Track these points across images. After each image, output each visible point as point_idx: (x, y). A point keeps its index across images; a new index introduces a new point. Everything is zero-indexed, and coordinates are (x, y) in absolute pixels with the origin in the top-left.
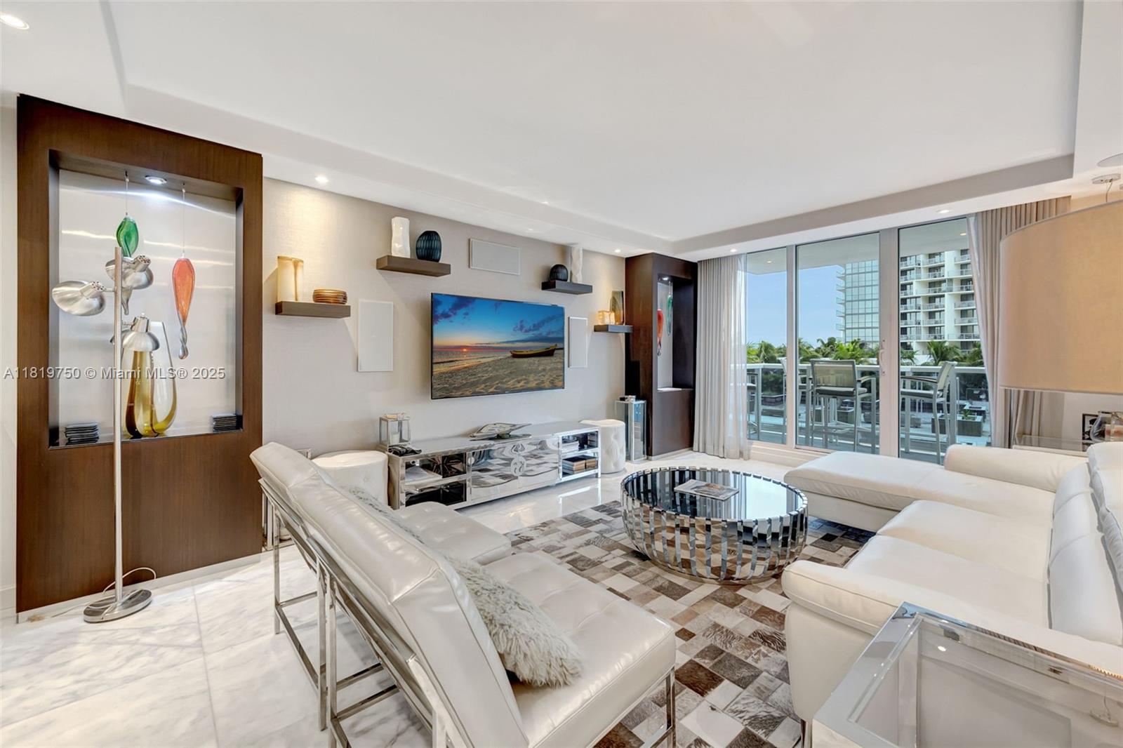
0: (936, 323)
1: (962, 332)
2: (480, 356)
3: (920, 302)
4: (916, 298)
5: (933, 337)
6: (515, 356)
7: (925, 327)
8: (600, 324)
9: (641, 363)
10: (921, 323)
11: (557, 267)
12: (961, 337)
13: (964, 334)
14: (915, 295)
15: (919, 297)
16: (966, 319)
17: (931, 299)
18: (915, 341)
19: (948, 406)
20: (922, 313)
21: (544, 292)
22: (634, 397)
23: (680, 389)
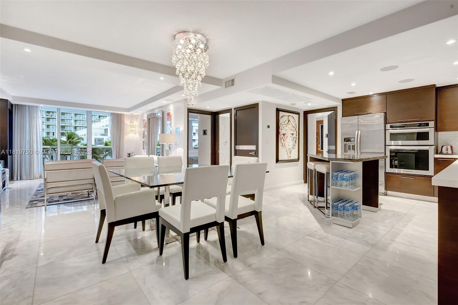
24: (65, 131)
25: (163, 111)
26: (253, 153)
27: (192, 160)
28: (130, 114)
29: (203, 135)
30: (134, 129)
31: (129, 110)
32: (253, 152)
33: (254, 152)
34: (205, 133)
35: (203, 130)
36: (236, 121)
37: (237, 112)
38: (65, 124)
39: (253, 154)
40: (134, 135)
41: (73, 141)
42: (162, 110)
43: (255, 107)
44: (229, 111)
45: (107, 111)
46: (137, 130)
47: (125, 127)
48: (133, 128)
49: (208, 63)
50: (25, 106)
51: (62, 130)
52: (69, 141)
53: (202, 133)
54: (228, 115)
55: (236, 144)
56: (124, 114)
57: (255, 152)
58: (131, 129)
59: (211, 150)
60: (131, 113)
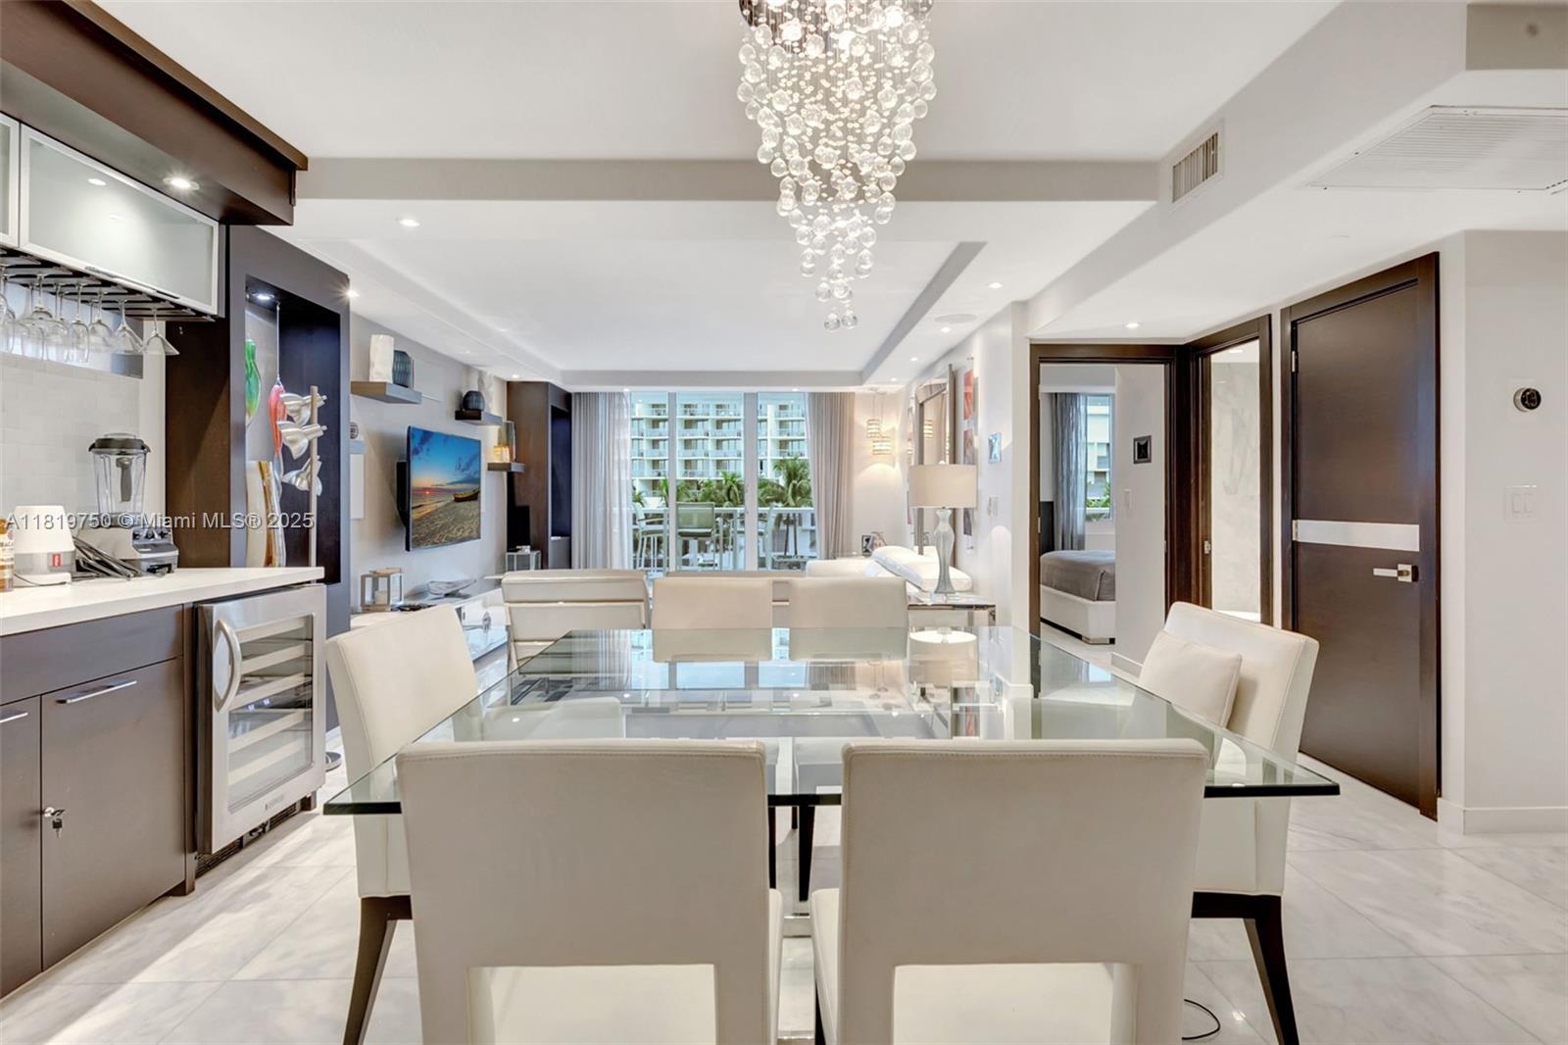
0: (660, 455)
1: (686, 468)
2: (436, 500)
3: (644, 426)
4: (639, 419)
5: (656, 474)
6: (458, 500)
7: (648, 460)
8: (497, 461)
9: (531, 509)
10: (645, 454)
11: (469, 394)
12: (686, 474)
13: (689, 471)
14: (637, 416)
15: (642, 419)
16: (690, 452)
17: (655, 423)
18: (637, 479)
19: (668, 561)
20: (645, 442)
21: (457, 421)
22: (529, 547)
23: (559, 538)
24: (789, 455)
25: (953, 369)
26: (1401, 573)
27: (1102, 574)
28: (867, 391)
29: (1135, 462)
30: (884, 446)
31: (860, 377)
32: (1401, 567)
33: (1408, 568)
34: (1142, 451)
35: (1135, 440)
36: (1292, 382)
37: (1302, 329)
38: (788, 435)
39: (1400, 579)
40: (889, 468)
41: (801, 485)
42: (950, 366)
43: (1416, 280)
44: (1253, 329)
45: (795, 390)
46: (897, 450)
47: (856, 441)
48: (883, 441)
49: (932, 85)
50: (596, 395)
51: (781, 454)
52: (791, 486)
53: (1130, 451)
54: (1248, 354)
55: (1294, 511)
56: (854, 393)
57: (1415, 569)
58: (877, 448)
59: (1166, 539)
60: (871, 389)
